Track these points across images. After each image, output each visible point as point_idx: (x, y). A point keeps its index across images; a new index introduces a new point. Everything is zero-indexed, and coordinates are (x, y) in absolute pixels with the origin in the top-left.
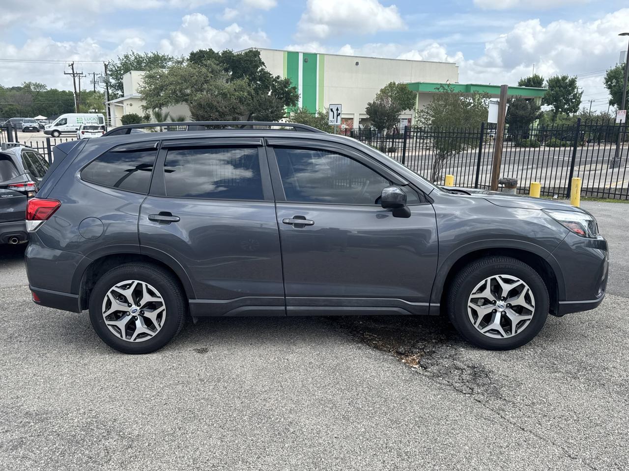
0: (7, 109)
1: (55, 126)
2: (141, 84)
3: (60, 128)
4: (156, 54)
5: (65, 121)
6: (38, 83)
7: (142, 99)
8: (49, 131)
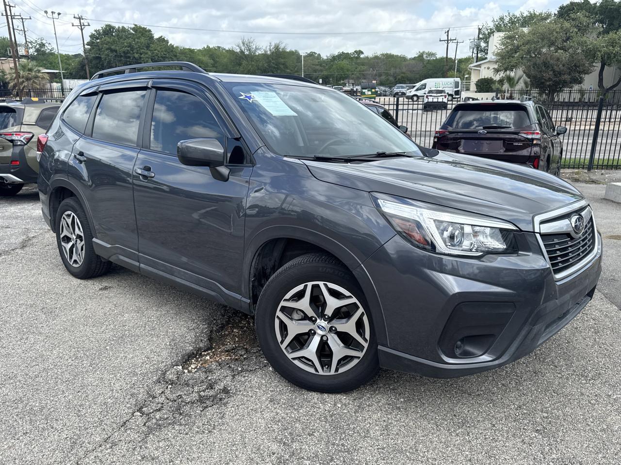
0: (399, 77)
1: (415, 91)
2: (498, 46)
3: (419, 93)
4: (532, 12)
5: (424, 87)
6: (430, 51)
7: (496, 62)
8: (409, 96)
